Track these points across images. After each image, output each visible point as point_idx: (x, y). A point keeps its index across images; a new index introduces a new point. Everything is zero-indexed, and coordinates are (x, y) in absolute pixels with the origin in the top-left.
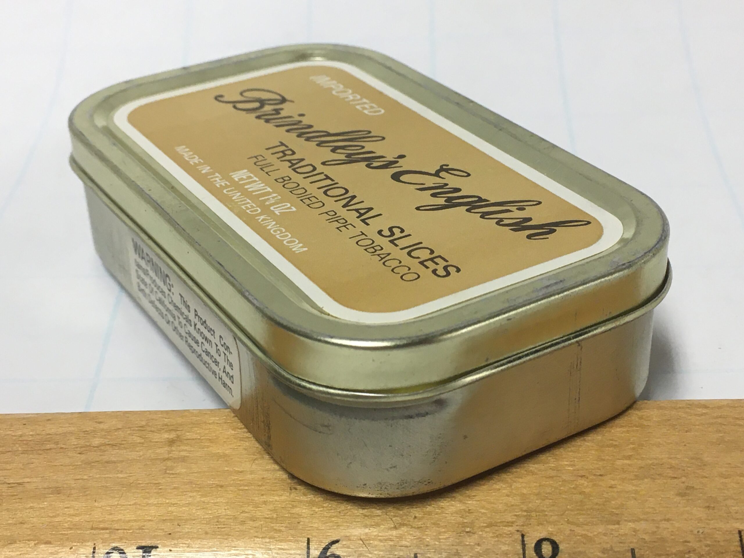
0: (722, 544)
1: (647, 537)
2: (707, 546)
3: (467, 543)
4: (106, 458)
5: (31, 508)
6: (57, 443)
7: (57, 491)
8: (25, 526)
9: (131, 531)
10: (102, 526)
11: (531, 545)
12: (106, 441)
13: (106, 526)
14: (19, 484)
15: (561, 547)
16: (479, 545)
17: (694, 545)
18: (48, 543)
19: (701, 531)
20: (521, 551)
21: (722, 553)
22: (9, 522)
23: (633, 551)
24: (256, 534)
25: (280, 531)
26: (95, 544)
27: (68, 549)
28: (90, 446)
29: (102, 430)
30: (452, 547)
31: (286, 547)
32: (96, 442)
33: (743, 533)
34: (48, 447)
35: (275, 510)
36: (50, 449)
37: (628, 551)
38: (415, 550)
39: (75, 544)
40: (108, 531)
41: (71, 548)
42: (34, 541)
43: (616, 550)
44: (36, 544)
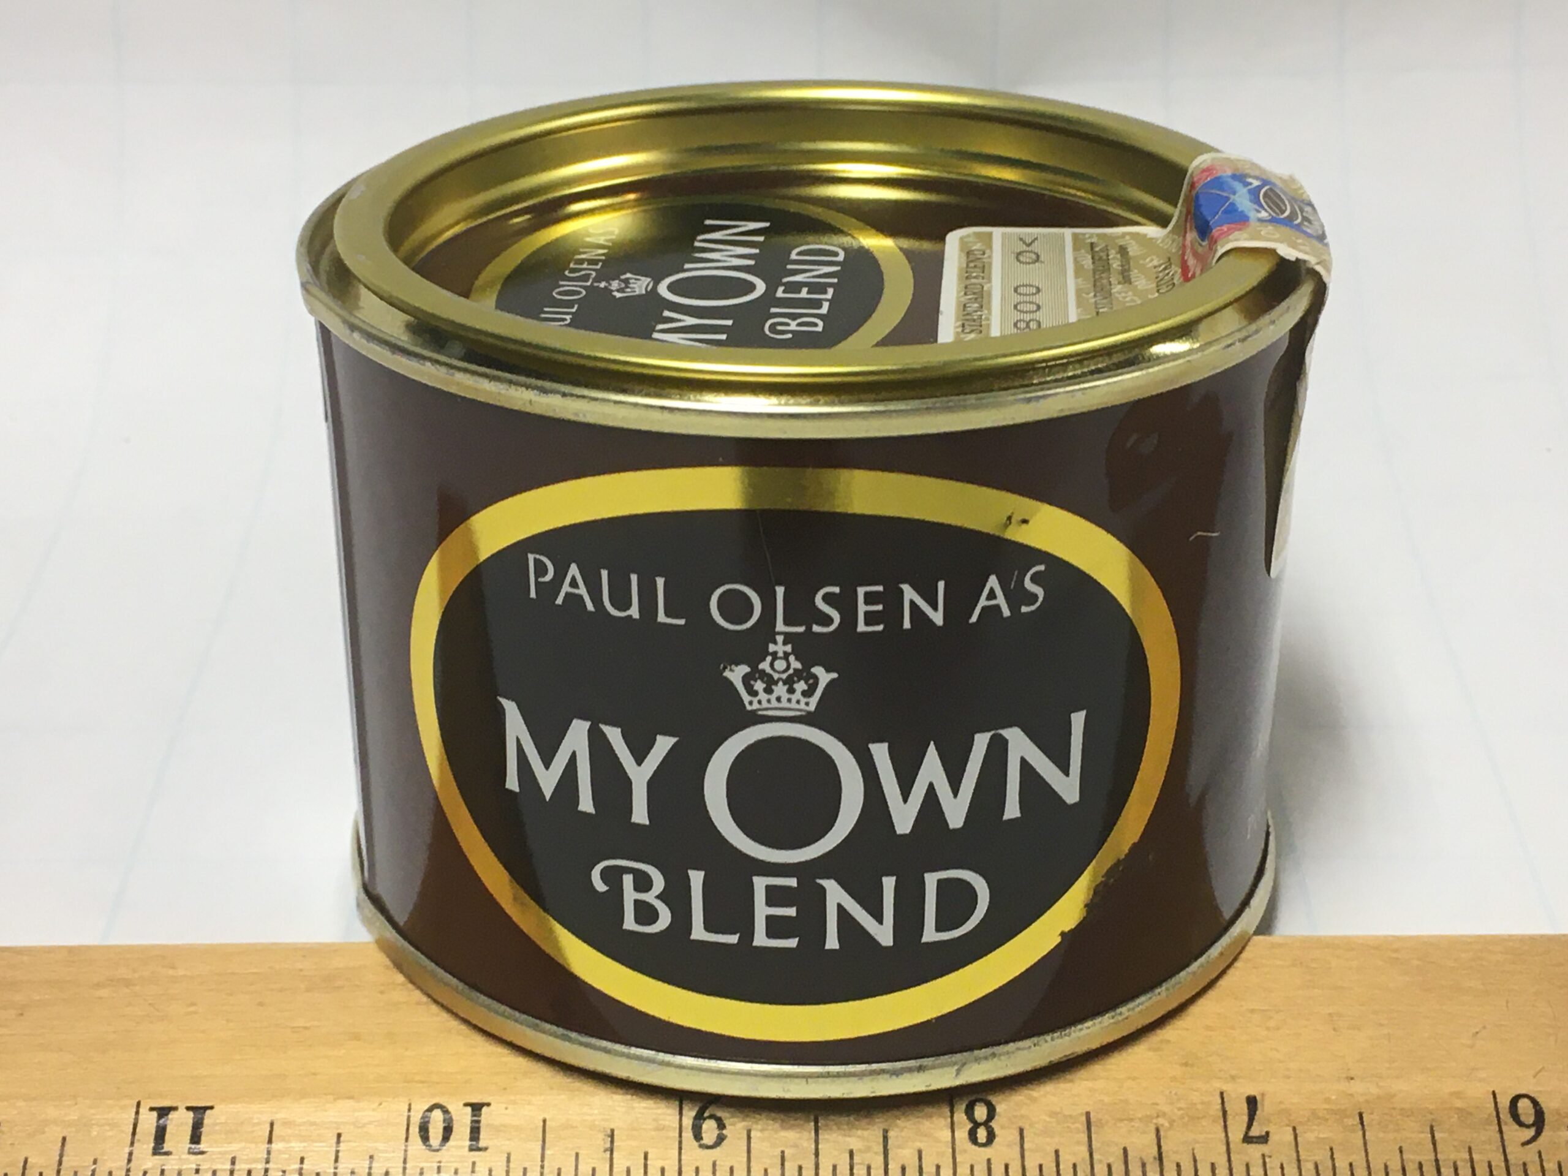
0: (1199, 1107)
1: (1106, 1099)
2: (1180, 1109)
5: (325, 1056)
8: (319, 1077)
9: (456, 1085)
10: (418, 1078)
13: (424, 1078)
15: (998, 1109)
17: (1166, 1108)
18: (351, 1098)
19: (1173, 1092)
21: (1198, 1118)
22: (298, 1073)
23: (1088, 1114)
26: (410, 1100)
27: (376, 1105)
33: (1225, 1095)
37: (1082, 1114)
39: (386, 1098)
40: (425, 1084)
41: (380, 1104)
42: (331, 1095)
43: (1067, 1113)
44: (335, 1100)
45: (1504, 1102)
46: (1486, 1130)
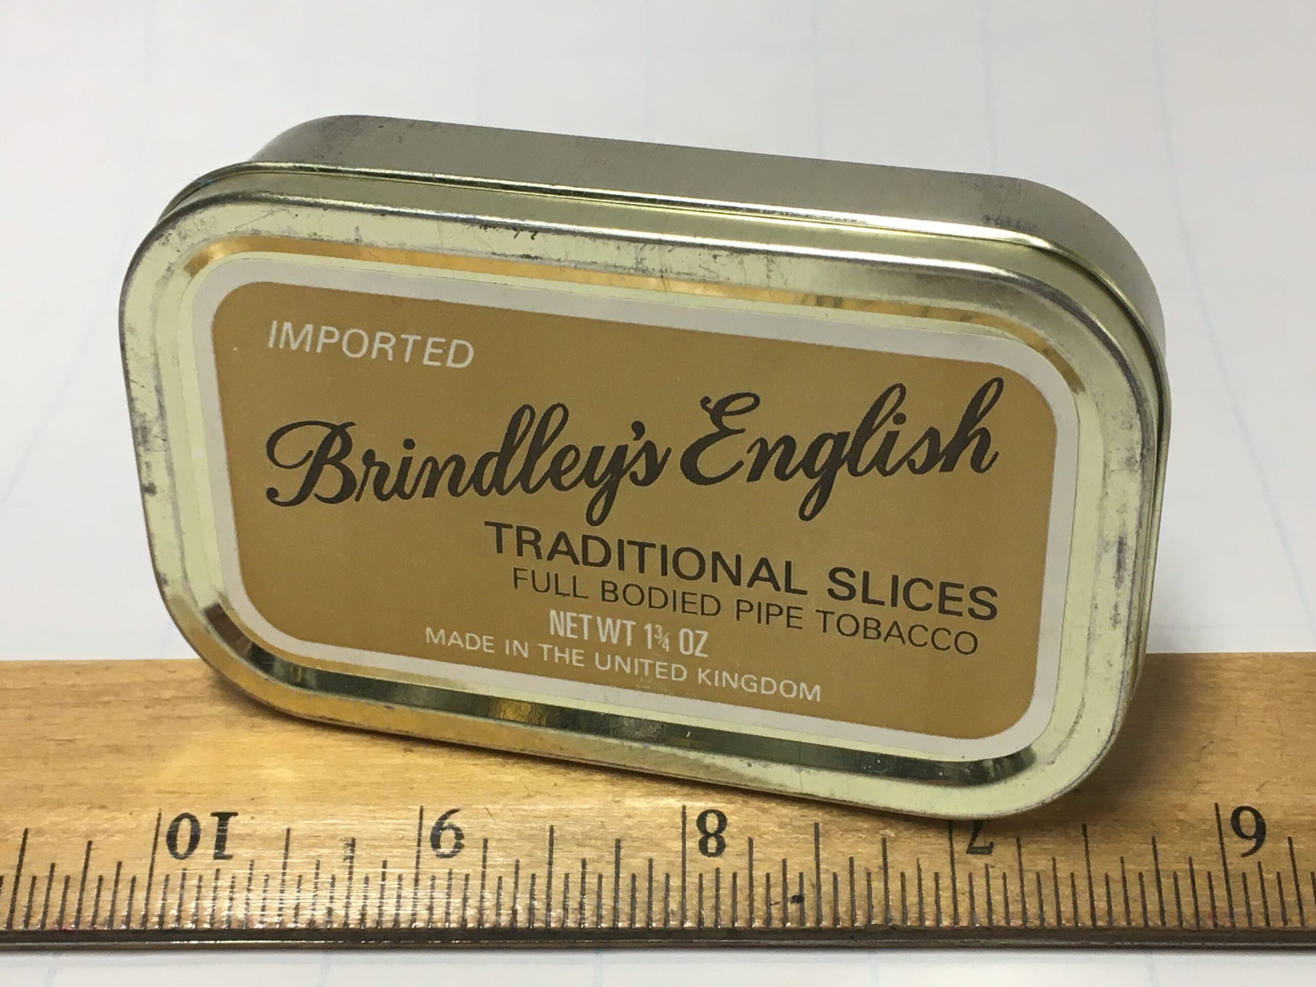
3: (616, 815)
4: (177, 712)
5: (84, 768)
6: (117, 695)
7: (117, 749)
8: (76, 788)
9: (205, 796)
10: (170, 789)
11: (693, 817)
12: (181, 694)
13: (175, 789)
14: (70, 741)
15: (731, 819)
16: (629, 817)
18: (103, 807)
20: (681, 825)
22: (56, 783)
23: (816, 826)
24: (358, 801)
25: (387, 798)
26: (160, 809)
27: (127, 815)
28: (158, 698)
29: (175, 680)
30: (596, 819)
31: (393, 816)
32: (166, 694)
34: (106, 699)
35: (383, 775)
36: (109, 702)
37: (810, 825)
38: (551, 823)
39: (136, 809)
40: (177, 795)
41: (131, 814)
42: (86, 804)
43: (796, 824)
44: (88, 809)
45: (1226, 815)
46: (1207, 841)
